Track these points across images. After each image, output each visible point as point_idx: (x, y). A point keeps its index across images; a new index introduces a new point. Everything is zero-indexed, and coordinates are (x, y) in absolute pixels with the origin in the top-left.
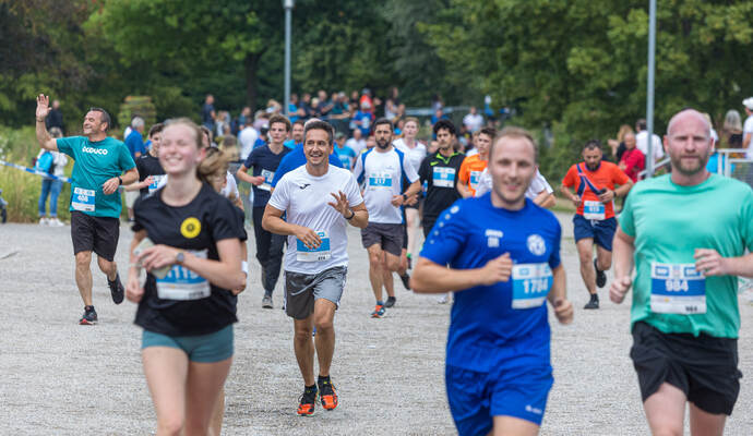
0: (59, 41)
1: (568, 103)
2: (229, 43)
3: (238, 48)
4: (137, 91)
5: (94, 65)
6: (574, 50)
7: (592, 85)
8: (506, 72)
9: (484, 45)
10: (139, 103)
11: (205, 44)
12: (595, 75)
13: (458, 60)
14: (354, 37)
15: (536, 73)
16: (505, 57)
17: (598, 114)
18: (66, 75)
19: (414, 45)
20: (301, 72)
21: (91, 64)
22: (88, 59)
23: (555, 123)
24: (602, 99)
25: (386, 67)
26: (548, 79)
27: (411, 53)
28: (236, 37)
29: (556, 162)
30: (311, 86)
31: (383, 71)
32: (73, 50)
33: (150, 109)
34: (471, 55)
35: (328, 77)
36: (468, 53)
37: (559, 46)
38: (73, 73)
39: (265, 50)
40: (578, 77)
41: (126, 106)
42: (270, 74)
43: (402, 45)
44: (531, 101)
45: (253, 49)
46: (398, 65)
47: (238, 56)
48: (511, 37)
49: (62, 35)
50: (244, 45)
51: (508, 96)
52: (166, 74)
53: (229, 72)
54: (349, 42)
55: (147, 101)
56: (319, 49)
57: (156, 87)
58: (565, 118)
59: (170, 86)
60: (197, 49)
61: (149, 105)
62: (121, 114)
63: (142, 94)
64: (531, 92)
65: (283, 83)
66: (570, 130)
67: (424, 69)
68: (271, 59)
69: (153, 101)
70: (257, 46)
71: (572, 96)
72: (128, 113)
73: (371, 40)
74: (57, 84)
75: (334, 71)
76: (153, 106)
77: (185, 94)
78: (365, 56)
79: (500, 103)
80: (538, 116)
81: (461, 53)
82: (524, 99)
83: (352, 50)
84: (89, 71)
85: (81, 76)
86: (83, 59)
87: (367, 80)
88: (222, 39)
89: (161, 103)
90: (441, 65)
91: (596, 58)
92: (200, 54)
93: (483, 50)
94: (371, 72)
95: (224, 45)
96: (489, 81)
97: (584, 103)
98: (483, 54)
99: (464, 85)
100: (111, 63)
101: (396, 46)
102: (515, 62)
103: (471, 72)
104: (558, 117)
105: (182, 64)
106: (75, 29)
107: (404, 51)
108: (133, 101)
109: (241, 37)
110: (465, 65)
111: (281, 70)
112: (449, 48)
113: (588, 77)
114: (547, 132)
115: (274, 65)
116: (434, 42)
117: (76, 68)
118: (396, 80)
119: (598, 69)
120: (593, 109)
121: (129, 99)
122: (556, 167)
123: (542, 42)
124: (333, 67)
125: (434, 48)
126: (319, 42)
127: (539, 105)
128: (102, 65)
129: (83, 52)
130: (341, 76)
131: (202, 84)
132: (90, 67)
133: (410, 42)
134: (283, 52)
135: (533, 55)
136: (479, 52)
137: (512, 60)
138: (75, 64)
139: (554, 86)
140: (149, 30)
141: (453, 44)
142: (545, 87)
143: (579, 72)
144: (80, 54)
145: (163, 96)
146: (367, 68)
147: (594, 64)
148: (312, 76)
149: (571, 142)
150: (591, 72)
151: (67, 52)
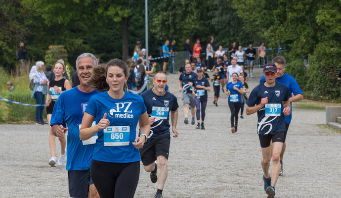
0: (8, 13)
1: (317, 43)
2: (111, 12)
3: (117, 14)
4: (56, 42)
5: (30, 26)
6: (320, 11)
7: (331, 32)
8: (279, 25)
9: (265, 9)
10: (57, 49)
11: (97, 12)
12: (333, 25)
13: (250, 18)
14: (187, 6)
15: (297, 25)
16: (278, 16)
17: (335, 50)
18: (13, 33)
19: (223, 9)
20: (155, 27)
21: (27, 26)
22: (26, 24)
23: (309, 55)
24: (337, 40)
25: (206, 23)
26: (305, 29)
27: (221, 14)
28: (115, 8)
29: (311, 79)
30: (161, 36)
31: (205, 25)
32: (17, 18)
33: (65, 53)
34: (257, 15)
35: (172, 31)
36: (256, 14)
37: (311, 8)
38: (17, 31)
39: (133, 15)
40: (323, 27)
41: (49, 51)
42: (136, 29)
43: (216, 9)
44: (295, 42)
45: (126, 15)
46: (214, 21)
47: (116, 19)
48: (282, 3)
49: (10, 9)
50: (120, 12)
51: (280, 40)
52: (73, 31)
53: (111, 29)
54: (184, 9)
55: (62, 48)
56: (165, 14)
57: (67, 39)
58: (315, 52)
59: (76, 38)
60: (92, 15)
61: (63, 50)
62: (47, 56)
63: (59, 44)
64: (295, 37)
65: (144, 34)
66: (319, 59)
67: (229, 24)
68: (137, 20)
69: (65, 48)
70: (128, 13)
71: (319, 39)
72: (50, 56)
73: (197, 8)
74: (8, 39)
75: (175, 28)
76: (66, 50)
77: (85, 43)
78: (194, 17)
79: (276, 44)
80: (299, 51)
81: (251, 14)
82: (291, 42)
83: (185, 14)
84: (27, 31)
85: (22, 34)
86: (24, 24)
87: (195, 31)
88: (106, 9)
89: (70, 48)
90: (240, 22)
91: (333, 16)
92: (94, 19)
93: (265, 11)
94: (197, 27)
95: (108, 13)
96: (269, 31)
97: (326, 43)
98: (265, 14)
99: (254, 33)
100: (40, 25)
101: (211, 10)
102: (285, 18)
103: (258, 26)
104: (311, 51)
105: (82, 24)
106: (18, 5)
107: (217, 13)
108: (53, 48)
109: (118, 8)
110: (254, 21)
111: (143, 27)
112: (244, 11)
113: (328, 27)
114: (305, 60)
115: (139, 24)
116: (236, 6)
117: (19, 29)
118: (213, 31)
119: (335, 22)
120: (332, 47)
121: (51, 47)
122: (311, 82)
123: (300, 6)
124: (174, 24)
125: (235, 10)
126: (166, 10)
127: (300, 45)
128: (34, 26)
129: (23, 19)
130: (180, 30)
131: (95, 36)
132: (27, 29)
133: (221, 8)
134: (144, 16)
135: (295, 14)
136: (262, 13)
137: (283, 18)
138: (18, 27)
139: (309, 33)
140: (63, 6)
141: (247, 8)
142: (303, 34)
143: (323, 24)
144: (21, 21)
145: (72, 44)
146: (195, 24)
147: (332, 19)
148: (161, 30)
149: (320, 67)
150: (331, 24)
151: (13, 20)
